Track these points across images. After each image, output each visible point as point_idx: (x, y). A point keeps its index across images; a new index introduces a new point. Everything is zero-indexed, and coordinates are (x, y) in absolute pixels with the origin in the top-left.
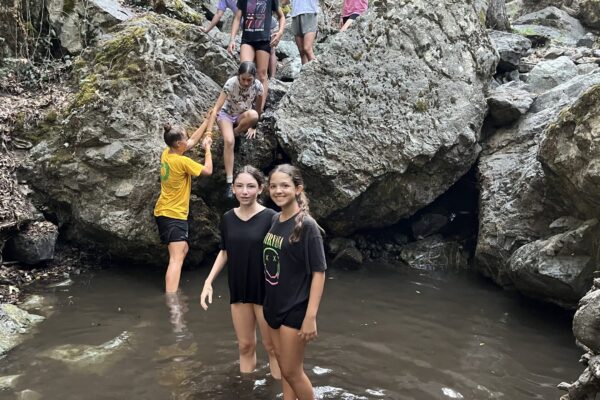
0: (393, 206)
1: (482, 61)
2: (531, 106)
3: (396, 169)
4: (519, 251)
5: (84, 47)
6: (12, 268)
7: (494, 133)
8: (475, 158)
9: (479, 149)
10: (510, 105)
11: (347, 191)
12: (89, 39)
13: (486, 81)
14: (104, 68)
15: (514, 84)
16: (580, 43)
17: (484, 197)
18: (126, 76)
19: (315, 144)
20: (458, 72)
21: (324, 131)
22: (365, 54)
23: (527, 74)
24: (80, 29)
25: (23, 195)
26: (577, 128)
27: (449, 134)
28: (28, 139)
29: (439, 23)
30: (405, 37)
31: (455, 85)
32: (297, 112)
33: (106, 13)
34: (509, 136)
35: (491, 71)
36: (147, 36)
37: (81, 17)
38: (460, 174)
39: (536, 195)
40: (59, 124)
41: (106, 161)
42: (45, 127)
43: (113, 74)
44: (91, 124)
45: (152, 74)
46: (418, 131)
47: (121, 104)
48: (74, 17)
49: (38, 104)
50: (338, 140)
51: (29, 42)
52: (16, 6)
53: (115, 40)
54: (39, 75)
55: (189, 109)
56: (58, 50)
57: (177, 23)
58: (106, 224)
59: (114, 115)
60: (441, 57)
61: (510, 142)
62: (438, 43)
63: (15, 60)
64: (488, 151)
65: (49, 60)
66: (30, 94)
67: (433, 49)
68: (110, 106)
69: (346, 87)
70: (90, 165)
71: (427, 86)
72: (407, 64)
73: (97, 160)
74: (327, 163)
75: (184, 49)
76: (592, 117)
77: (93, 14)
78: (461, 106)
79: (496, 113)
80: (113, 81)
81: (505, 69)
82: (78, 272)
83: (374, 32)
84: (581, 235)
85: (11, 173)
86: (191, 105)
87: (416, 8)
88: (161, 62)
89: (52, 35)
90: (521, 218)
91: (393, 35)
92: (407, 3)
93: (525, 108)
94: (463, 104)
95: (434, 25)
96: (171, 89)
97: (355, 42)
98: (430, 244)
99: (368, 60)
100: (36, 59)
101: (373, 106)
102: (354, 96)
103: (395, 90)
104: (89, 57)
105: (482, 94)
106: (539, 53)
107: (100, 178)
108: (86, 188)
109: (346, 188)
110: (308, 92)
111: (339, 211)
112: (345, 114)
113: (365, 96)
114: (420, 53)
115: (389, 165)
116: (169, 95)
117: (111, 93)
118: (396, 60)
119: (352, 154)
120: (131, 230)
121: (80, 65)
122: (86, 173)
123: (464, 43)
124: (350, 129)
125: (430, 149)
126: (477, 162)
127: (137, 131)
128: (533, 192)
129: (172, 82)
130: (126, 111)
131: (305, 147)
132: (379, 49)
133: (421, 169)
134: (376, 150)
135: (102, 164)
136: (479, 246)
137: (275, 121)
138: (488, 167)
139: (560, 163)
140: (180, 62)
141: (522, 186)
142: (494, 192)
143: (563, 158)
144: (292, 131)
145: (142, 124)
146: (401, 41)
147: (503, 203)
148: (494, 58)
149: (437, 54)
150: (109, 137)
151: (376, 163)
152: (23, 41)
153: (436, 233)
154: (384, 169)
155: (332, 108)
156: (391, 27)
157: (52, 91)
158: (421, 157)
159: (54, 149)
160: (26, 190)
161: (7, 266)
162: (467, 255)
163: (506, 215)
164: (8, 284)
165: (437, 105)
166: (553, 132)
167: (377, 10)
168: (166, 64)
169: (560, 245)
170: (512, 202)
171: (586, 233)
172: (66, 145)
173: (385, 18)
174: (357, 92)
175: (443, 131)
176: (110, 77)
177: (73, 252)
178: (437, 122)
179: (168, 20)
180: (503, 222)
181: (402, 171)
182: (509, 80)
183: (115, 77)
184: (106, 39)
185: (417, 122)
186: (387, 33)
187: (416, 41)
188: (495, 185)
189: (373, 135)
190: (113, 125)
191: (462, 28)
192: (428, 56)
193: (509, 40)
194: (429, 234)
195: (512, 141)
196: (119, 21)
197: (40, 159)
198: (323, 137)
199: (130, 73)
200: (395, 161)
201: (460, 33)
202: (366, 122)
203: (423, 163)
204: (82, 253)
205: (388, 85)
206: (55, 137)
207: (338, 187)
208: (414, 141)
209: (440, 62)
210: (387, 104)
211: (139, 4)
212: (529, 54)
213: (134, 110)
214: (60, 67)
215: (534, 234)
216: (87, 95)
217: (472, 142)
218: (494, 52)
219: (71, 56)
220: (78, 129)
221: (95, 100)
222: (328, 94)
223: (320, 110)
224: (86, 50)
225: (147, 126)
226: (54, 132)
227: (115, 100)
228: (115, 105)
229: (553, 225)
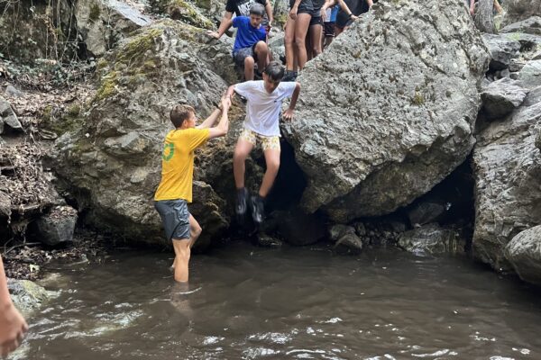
0: (392, 195)
1: (476, 58)
2: (525, 99)
3: (395, 158)
4: (515, 239)
5: (107, 49)
6: (35, 248)
7: (488, 126)
8: (470, 149)
9: (473, 141)
10: (504, 99)
11: (347, 179)
12: (112, 42)
13: (479, 78)
14: (123, 66)
15: (506, 81)
17: (480, 186)
18: (143, 72)
19: (316, 134)
20: (452, 69)
21: (325, 122)
22: (364, 52)
23: (517, 73)
24: (104, 34)
25: (46, 181)
27: (445, 125)
28: (53, 130)
29: (434, 24)
30: (401, 37)
31: (450, 80)
32: (300, 105)
33: (127, 19)
34: (503, 128)
35: (484, 68)
36: (163, 36)
37: (105, 23)
38: (456, 164)
39: (535, 182)
40: (81, 117)
41: (123, 149)
42: (69, 120)
43: (131, 71)
44: (110, 115)
45: (167, 70)
46: (416, 123)
47: (137, 98)
48: (99, 23)
49: (64, 99)
50: (338, 131)
51: (58, 46)
52: (47, 13)
53: (134, 41)
54: (66, 75)
55: (200, 104)
56: (84, 53)
57: (191, 28)
58: (121, 209)
59: (131, 107)
60: (436, 54)
61: (504, 134)
62: (433, 42)
63: (46, 61)
64: (483, 142)
65: (75, 62)
66: (57, 91)
67: (428, 48)
68: (128, 99)
69: (347, 82)
70: (108, 154)
71: (424, 81)
72: (404, 61)
73: (114, 149)
74: (330, 153)
75: (197, 50)
77: (116, 21)
78: (456, 100)
79: (490, 107)
80: (131, 77)
81: (495, 68)
82: (95, 253)
83: (372, 32)
85: (37, 161)
86: (202, 99)
87: (412, 10)
88: (175, 60)
89: (79, 40)
90: (519, 205)
91: (390, 35)
92: (403, 6)
93: (519, 101)
94: (458, 98)
95: (429, 25)
96: (184, 84)
97: (354, 42)
98: (428, 232)
99: (366, 57)
100: (64, 61)
101: (372, 100)
102: (354, 91)
103: (393, 85)
104: (110, 59)
105: (475, 89)
106: (526, 56)
107: (117, 166)
108: (105, 175)
109: (347, 176)
110: (310, 87)
111: (340, 198)
112: (345, 106)
113: (364, 90)
114: (416, 51)
115: (388, 155)
116: (182, 90)
117: (129, 88)
118: (393, 57)
119: (352, 144)
120: (144, 214)
121: (103, 65)
122: (105, 161)
123: (457, 41)
124: (350, 121)
125: (427, 139)
126: (472, 154)
127: (152, 122)
128: (530, 180)
129: (185, 77)
130: (142, 104)
131: (308, 137)
132: (377, 48)
134: (375, 141)
135: (119, 153)
136: (476, 233)
138: (483, 157)
140: (192, 60)
141: (519, 174)
142: (490, 181)
144: (295, 123)
145: (157, 116)
146: (398, 40)
147: (500, 191)
148: (486, 55)
149: (432, 51)
150: (126, 127)
151: (376, 152)
152: (53, 44)
153: (433, 221)
154: (383, 158)
155: (333, 101)
156: (388, 28)
157: (77, 89)
158: (419, 146)
159: (76, 139)
160: (50, 177)
161: (30, 246)
162: (464, 243)
163: (504, 202)
164: (29, 263)
165: (433, 98)
167: (375, 13)
168: (180, 61)
170: (508, 190)
172: (87, 135)
173: (382, 20)
174: (357, 87)
175: (439, 122)
176: (129, 74)
177: (91, 236)
178: (433, 115)
179: (182, 25)
180: (501, 210)
181: (400, 161)
182: (500, 78)
183: (133, 74)
184: (125, 42)
185: (414, 114)
186: (384, 33)
187: (412, 40)
188: (491, 174)
189: (372, 126)
190: (129, 117)
191: (455, 28)
192: (424, 54)
193: (500, 41)
194: (425, 223)
195: (506, 133)
196: (139, 27)
197: (63, 149)
198: (324, 128)
199: (147, 69)
200: (394, 150)
201: (454, 32)
202: (365, 115)
203: (420, 153)
204: (99, 236)
205: (386, 80)
206: (78, 128)
207: (339, 175)
208: (411, 131)
209: (435, 59)
210: (385, 98)
211: (157, 12)
212: (517, 57)
213: (149, 103)
214: (86, 67)
215: (532, 220)
216: (107, 90)
217: (467, 133)
218: (486, 51)
219: (95, 58)
220: (99, 120)
221: (114, 94)
222: (329, 88)
223: (321, 104)
224: (108, 52)
225: (161, 117)
226: (77, 124)
227: (133, 94)
228: (132, 98)
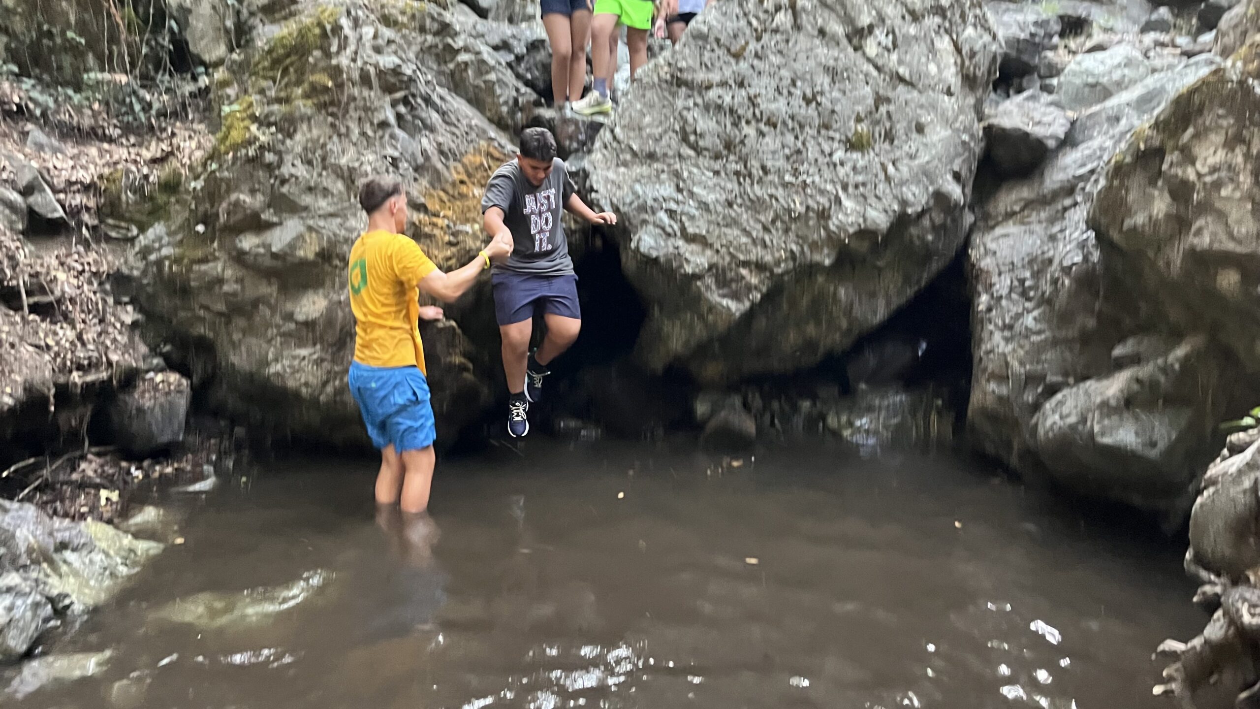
0: (811, 330)
1: (973, 54)
2: (1067, 133)
3: (817, 258)
4: (1048, 406)
5: (231, 50)
6: (108, 458)
7: (996, 189)
8: (961, 239)
9: (969, 218)
10: (1027, 134)
11: (725, 302)
12: (240, 35)
13: (980, 92)
14: (264, 84)
15: (1032, 98)
17: (983, 307)
18: (306, 96)
19: (663, 216)
20: (927, 75)
21: (679, 190)
22: (753, 46)
23: (1055, 81)
24: (223, 19)
25: (122, 324)
26: (1168, 159)
27: (914, 188)
28: (131, 221)
30: (826, 14)
31: (923, 100)
32: (628, 157)
34: (1025, 192)
35: (989, 73)
36: (345, 22)
38: (936, 266)
39: (1084, 297)
41: (274, 256)
42: (161, 199)
43: (283, 94)
44: (245, 187)
45: (356, 91)
46: (856, 186)
47: (299, 149)
49: (147, 155)
50: (704, 206)
51: (129, 46)
53: (285, 31)
54: (150, 105)
55: (427, 158)
56: (182, 59)
58: (278, 374)
59: (286, 170)
60: (896, 46)
61: (1028, 205)
62: (888, 22)
63: (107, 76)
64: (987, 222)
65: (167, 77)
66: (132, 140)
67: (880, 34)
68: (279, 154)
69: (719, 107)
70: (245, 265)
71: (870, 101)
72: (831, 63)
73: (257, 255)
74: (689, 250)
75: (415, 48)
76: (1197, 136)
78: (935, 138)
79: (1000, 153)
80: (284, 108)
81: (1014, 71)
82: (230, 463)
84: (1177, 366)
85: (101, 284)
86: (431, 149)
88: (372, 70)
89: (171, 29)
90: (1055, 343)
91: (804, 9)
93: (1057, 138)
94: (938, 134)
96: (392, 120)
97: (731, 26)
98: (882, 398)
99: (757, 55)
100: (144, 76)
101: (771, 142)
102: (735, 125)
103: (812, 111)
104: (239, 70)
105: (972, 115)
106: (1072, 45)
107: (266, 289)
108: (240, 309)
109: (724, 296)
110: (647, 119)
111: (711, 340)
112: (717, 157)
113: (753, 124)
114: (855, 41)
115: (802, 252)
116: (389, 131)
117: (280, 130)
118: (812, 55)
119: (733, 233)
120: (325, 384)
121: (224, 84)
122: (239, 281)
123: (937, 20)
124: (729, 186)
125: (880, 219)
126: (967, 244)
127: (330, 199)
128: (1075, 293)
129: (394, 104)
130: (309, 163)
132: (778, 37)
133: (864, 260)
134: (778, 224)
135: (268, 262)
136: (976, 398)
137: (586, 175)
138: (988, 251)
139: (1134, 229)
140: (408, 70)
141: (1055, 281)
142: (1001, 297)
143: (1140, 219)
144: (619, 193)
145: (340, 186)
146: (820, 21)
147: (1018, 316)
148: (994, 47)
149: (888, 41)
150: (278, 211)
151: (779, 248)
152: (118, 43)
153: (892, 378)
154: (794, 258)
155: (695, 147)
157: (173, 134)
158: (865, 234)
159: (179, 237)
160: (129, 315)
161: (98, 455)
162: (951, 417)
163: (1027, 337)
164: (98, 487)
165: (889, 137)
166: (1119, 171)
168: (381, 73)
169: (1136, 387)
170: (1036, 313)
171: (1185, 361)
172: (200, 228)
174: (739, 117)
175: (902, 183)
176: (279, 100)
177: (222, 429)
178: (891, 169)
180: (1021, 352)
181: (827, 262)
182: (1019, 91)
183: (287, 100)
184: (268, 33)
185: (854, 168)
186: (792, 6)
187: (848, 19)
188: (1002, 285)
189: (771, 196)
190: (285, 189)
192: (871, 47)
193: (1020, 17)
194: (878, 381)
195: (1033, 201)
197: (153, 257)
198: (677, 202)
199: (314, 91)
200: (814, 242)
202: (757, 172)
203: (866, 246)
204: (238, 429)
205: (797, 100)
206: (179, 216)
207: (708, 295)
208: (849, 204)
209: (894, 57)
210: (797, 138)
212: (1054, 48)
213: (324, 160)
214: (188, 88)
215: (1079, 370)
216: (236, 135)
217: (956, 204)
218: (994, 37)
219: (207, 68)
220: (221, 199)
221: (250, 143)
222: (685, 121)
223: (670, 153)
224: (235, 56)
225: (348, 188)
226: (178, 207)
227: (288, 142)
228: (288, 152)
229: (1118, 351)
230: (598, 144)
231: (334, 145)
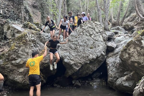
0: (87, 71)
1: (104, 37)
2: (116, 46)
3: (87, 62)
4: (118, 80)
5: (12, 37)
7: (109, 53)
8: (105, 59)
9: (106, 57)
10: (112, 47)
12: (13, 35)
13: (106, 42)
14: (17, 42)
16: (125, 33)
17: (108, 68)
18: (22, 43)
19: (68, 57)
20: (99, 40)
21: (70, 54)
22: (78, 36)
23: (115, 40)
24: (11, 33)
26: (127, 50)
27: (99, 53)
30: (87, 33)
31: (99, 43)
32: (63, 50)
33: (17, 29)
34: (112, 54)
35: (107, 39)
36: (28, 34)
37: (11, 30)
38: (102, 63)
39: (120, 66)
40: (5, 55)
41: (17, 64)
42: (2, 56)
43: (19, 43)
44: (13, 55)
45: (29, 42)
46: (92, 53)
48: (10, 31)
49: (0, 51)
50: (73, 56)
53: (20, 35)
55: (37, 50)
56: (6, 38)
57: (34, 31)
58: (16, 80)
59: (19, 52)
60: (95, 36)
62: (94, 34)
64: (108, 57)
65: (3, 41)
68: (18, 50)
69: (74, 44)
70: (13, 65)
71: (93, 43)
72: (88, 38)
73: (14, 63)
74: (71, 61)
75: (36, 37)
76: (130, 48)
77: (15, 30)
79: (109, 48)
80: (19, 45)
81: (110, 39)
82: (9, 93)
83: (80, 32)
84: (132, 75)
87: (89, 26)
89: (4, 35)
90: (117, 72)
91: (84, 32)
92: (87, 25)
94: (101, 47)
95: (93, 30)
97: (76, 34)
98: (97, 80)
99: (79, 38)
101: (81, 48)
102: (76, 46)
103: (86, 44)
104: (13, 40)
105: (105, 44)
106: (116, 35)
107: (15, 68)
108: (12, 71)
109: (76, 67)
110: (66, 45)
111: (74, 73)
112: (74, 50)
113: (79, 46)
114: (90, 36)
115: (85, 61)
116: (33, 47)
117: (19, 47)
118: (85, 38)
119: (77, 59)
120: (23, 81)
121: (11, 41)
122: (12, 67)
123: (100, 33)
124: (76, 53)
125: (95, 57)
126: (106, 60)
127: (25, 56)
129: (33, 44)
130: (22, 51)
131: (65, 58)
132: (81, 35)
133: (93, 62)
134: (82, 58)
135: (16, 64)
136: (108, 80)
138: (108, 61)
139: (124, 58)
140: (35, 40)
141: (117, 65)
142: (110, 67)
143: (125, 57)
144: (62, 54)
145: (26, 54)
147: (113, 69)
148: (107, 36)
150: (18, 58)
151: (82, 61)
153: (98, 77)
154: (84, 62)
155: (71, 49)
156: (83, 30)
157: (4, 48)
158: (93, 59)
159: (4, 61)
162: (105, 82)
163: (114, 72)
165: (95, 47)
166: (122, 52)
168: (32, 40)
169: (127, 78)
170: (115, 69)
171: (132, 74)
172: (7, 60)
173: (82, 29)
175: (97, 53)
176: (18, 44)
177: (7, 88)
178: (96, 51)
179: (32, 30)
180: (113, 74)
181: (89, 63)
182: (111, 41)
183: (20, 44)
184: (17, 35)
185: (91, 51)
186: (83, 32)
187: (89, 33)
188: (110, 65)
189: (81, 54)
190: (19, 55)
191: (99, 30)
192: (92, 36)
193: (110, 33)
194: (96, 78)
196: (21, 31)
199: (23, 42)
200: (87, 60)
201: (99, 31)
202: (79, 52)
203: (93, 61)
204: (10, 88)
205: (84, 43)
206: (4, 58)
207: (74, 67)
208: (91, 55)
209: (95, 38)
210: (84, 47)
211: (25, 27)
212: (114, 36)
213: (24, 51)
214: (6, 42)
215: (121, 76)
216: (13, 48)
217: (104, 55)
218: (107, 35)
219: (9, 39)
220: (10, 56)
221: (14, 49)
222: (70, 45)
223: (68, 49)
224: (12, 38)
225: (27, 55)
226: (4, 57)
227: (20, 49)
228: (20, 50)
229: (125, 73)
230: (59, 48)
231: (26, 49)
